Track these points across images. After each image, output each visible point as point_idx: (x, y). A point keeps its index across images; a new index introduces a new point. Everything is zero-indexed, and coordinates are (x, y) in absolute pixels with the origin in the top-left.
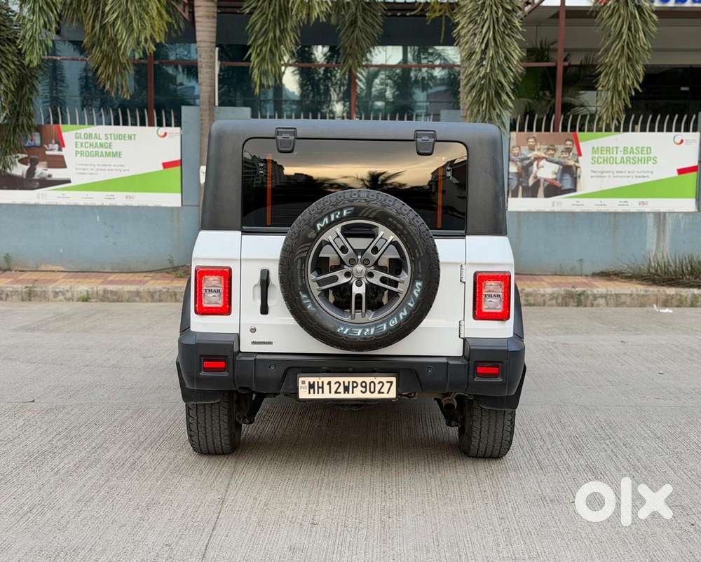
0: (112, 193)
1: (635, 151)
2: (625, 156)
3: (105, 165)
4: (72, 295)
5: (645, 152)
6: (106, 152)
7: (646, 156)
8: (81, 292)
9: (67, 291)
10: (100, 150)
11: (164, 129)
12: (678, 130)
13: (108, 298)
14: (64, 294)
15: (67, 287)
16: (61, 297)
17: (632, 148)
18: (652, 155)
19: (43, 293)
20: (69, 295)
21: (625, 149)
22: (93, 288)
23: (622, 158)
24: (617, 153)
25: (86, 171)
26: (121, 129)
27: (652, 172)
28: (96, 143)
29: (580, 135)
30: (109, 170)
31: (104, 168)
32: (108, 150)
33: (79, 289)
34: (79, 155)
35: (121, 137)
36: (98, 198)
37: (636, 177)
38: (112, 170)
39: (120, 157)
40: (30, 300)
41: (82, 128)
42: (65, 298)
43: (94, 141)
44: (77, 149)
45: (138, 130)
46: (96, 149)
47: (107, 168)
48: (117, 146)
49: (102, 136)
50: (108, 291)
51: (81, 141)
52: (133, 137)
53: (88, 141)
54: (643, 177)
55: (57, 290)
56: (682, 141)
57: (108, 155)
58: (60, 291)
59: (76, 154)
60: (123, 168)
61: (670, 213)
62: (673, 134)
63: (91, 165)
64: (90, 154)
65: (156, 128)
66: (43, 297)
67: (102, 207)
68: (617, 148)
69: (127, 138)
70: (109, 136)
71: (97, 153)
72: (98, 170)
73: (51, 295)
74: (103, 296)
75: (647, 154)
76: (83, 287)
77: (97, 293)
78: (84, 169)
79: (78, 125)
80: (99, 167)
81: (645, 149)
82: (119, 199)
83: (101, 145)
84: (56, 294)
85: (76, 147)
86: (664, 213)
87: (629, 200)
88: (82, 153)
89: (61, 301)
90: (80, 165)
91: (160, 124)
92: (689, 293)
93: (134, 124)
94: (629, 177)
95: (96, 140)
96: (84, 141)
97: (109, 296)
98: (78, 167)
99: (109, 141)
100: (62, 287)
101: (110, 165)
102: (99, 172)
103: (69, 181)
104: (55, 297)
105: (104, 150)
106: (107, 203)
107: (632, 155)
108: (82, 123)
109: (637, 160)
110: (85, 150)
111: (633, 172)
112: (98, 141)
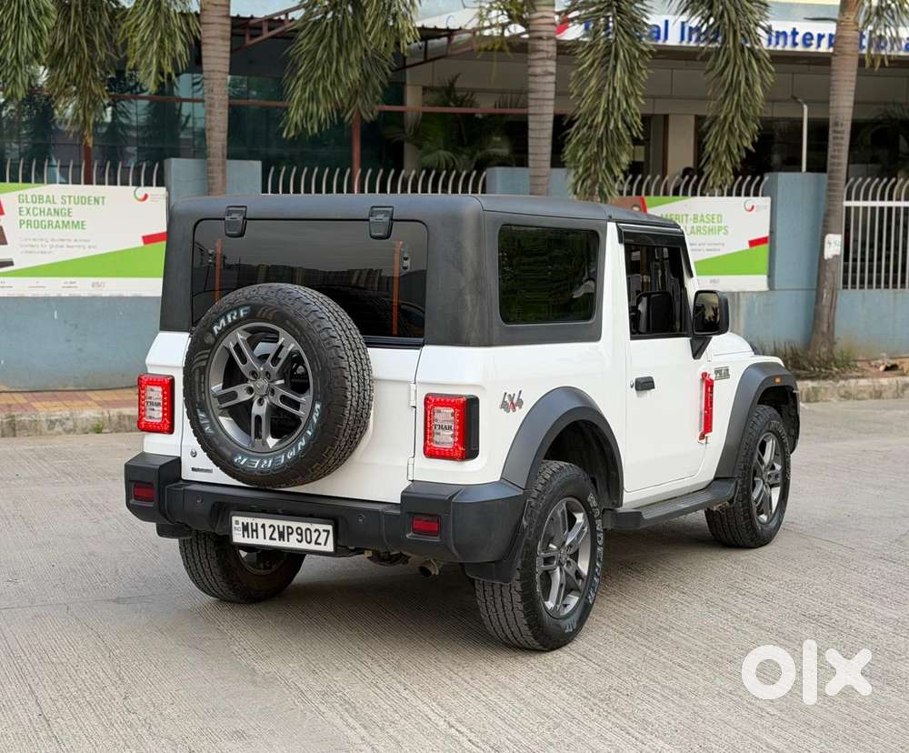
0: (73, 279)
1: (706, 219)
2: (695, 225)
3: (62, 240)
4: (75, 425)
5: (716, 220)
6: (63, 222)
7: (717, 225)
8: (87, 420)
9: (68, 419)
10: (54, 219)
11: (142, 190)
12: (747, 194)
13: (125, 426)
14: (62, 423)
15: (66, 413)
16: (58, 428)
17: (702, 216)
18: (723, 225)
19: (33, 425)
20: (70, 424)
21: (695, 217)
22: (102, 413)
23: (693, 227)
24: (687, 221)
25: (35, 249)
26: (83, 190)
27: (723, 245)
28: (49, 209)
29: (647, 199)
30: (68, 246)
31: (60, 243)
32: (66, 219)
33: (83, 415)
34: (25, 226)
35: (83, 200)
36: (54, 287)
37: (708, 250)
38: (72, 247)
39: (83, 229)
40: (15, 436)
41: (26, 188)
42: (64, 430)
43: (46, 206)
44: (22, 218)
45: (106, 190)
46: (50, 218)
47: (65, 243)
48: (79, 213)
49: (58, 200)
50: (124, 416)
51: (28, 206)
52: (101, 200)
53: (37, 205)
54: (715, 250)
55: (53, 418)
56: (753, 207)
57: (65, 225)
58: (57, 420)
59: (21, 224)
60: (87, 244)
61: (744, 292)
62: (743, 199)
63: (42, 240)
64: (39, 225)
65: (131, 188)
66: (33, 429)
67: (60, 300)
68: (687, 215)
69: (93, 202)
70: (67, 200)
71: (50, 223)
72: (52, 247)
73: (45, 426)
74: (119, 423)
75: (718, 222)
76: (90, 413)
77: (110, 420)
78: (32, 246)
79: (20, 184)
80: (54, 244)
81: (716, 217)
82: (84, 287)
83: (57, 212)
84: (52, 424)
85: (20, 214)
86: (738, 293)
88: (29, 223)
89: (59, 433)
90: (26, 240)
91: (137, 184)
93: (101, 182)
94: (700, 250)
95: (49, 205)
96: (32, 205)
97: (127, 423)
98: (24, 243)
99: (66, 206)
100: (58, 413)
101: (69, 240)
102: (53, 249)
103: (10, 263)
104: (49, 429)
105: (60, 219)
106: (65, 293)
107: (702, 225)
108: (27, 180)
109: (707, 229)
110: (33, 218)
111: (704, 244)
112: (52, 207)
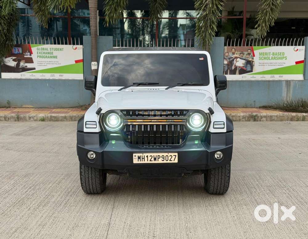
0: (53, 74)
1: (277, 54)
2: (273, 56)
3: (50, 62)
4: (37, 118)
5: (282, 55)
6: (50, 56)
7: (282, 56)
9: (35, 117)
10: (48, 55)
11: (75, 46)
12: (296, 45)
13: (52, 120)
14: (33, 118)
15: (35, 115)
16: (32, 119)
17: (276, 53)
18: (285, 56)
19: (24, 118)
20: (35, 118)
21: (273, 54)
22: (46, 115)
23: (272, 57)
24: (270, 55)
25: (42, 64)
26: (57, 46)
27: (285, 63)
28: (46, 52)
29: (254, 47)
30: (52, 64)
31: (50, 63)
32: (51, 55)
33: (40, 116)
34: (39, 57)
35: (57, 49)
36: (48, 76)
37: (278, 65)
38: (53, 64)
39: (56, 58)
40: (18, 121)
41: (40, 46)
42: (34, 120)
43: (45, 51)
44: (38, 55)
45: (64, 46)
46: (46, 55)
47: (51, 63)
48: (55, 53)
49: (49, 49)
50: (52, 116)
51: (40, 51)
52: (62, 49)
53: (43, 51)
54: (281, 65)
55: (30, 116)
56: (297, 50)
57: (51, 57)
58: (31, 117)
59: (38, 57)
60: (58, 63)
61: (292, 81)
62: (294, 47)
63: (44, 62)
64: (43, 57)
65: (72, 46)
66: (24, 119)
67: (49, 80)
68: (270, 53)
69: (59, 50)
70: (52, 49)
71: (46, 57)
72: (47, 64)
73: (28, 119)
74: (50, 119)
75: (283, 55)
76: (42, 115)
77: (48, 117)
78: (41, 63)
79: (38, 45)
80: (48, 63)
81: (282, 53)
82: (57, 76)
83: (48, 53)
84: (30, 118)
85: (37, 54)
86: (290, 81)
87: (275, 75)
88: (40, 57)
89: (32, 121)
90: (39, 62)
91: (74, 44)
92: (302, 115)
93: (63, 44)
94: (275, 65)
95: (46, 51)
96: (41, 51)
98: (38, 63)
99: (52, 51)
100: (32, 115)
101: (52, 62)
102: (47, 65)
103: (34, 69)
104: (29, 119)
105: (50, 55)
106: (51, 78)
107: (276, 56)
108: (40, 43)
109: (278, 58)
110: (41, 55)
111: (277, 63)
112: (47, 51)
